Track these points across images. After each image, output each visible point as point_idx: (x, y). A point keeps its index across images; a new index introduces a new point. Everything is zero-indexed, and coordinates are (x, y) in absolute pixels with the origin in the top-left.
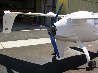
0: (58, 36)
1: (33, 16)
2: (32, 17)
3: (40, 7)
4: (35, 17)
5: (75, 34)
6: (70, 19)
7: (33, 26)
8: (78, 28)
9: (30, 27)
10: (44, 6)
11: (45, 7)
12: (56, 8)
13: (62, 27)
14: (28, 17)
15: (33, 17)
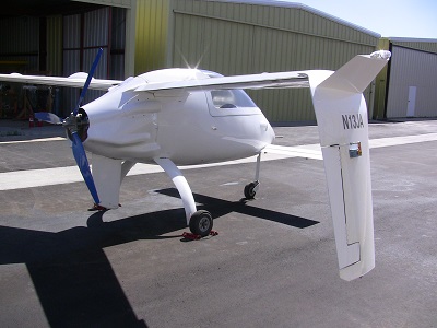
0: (93, 141)
1: (35, 85)
2: (28, 90)
3: (63, 50)
4: (43, 90)
5: (148, 136)
6: (131, 92)
7: (31, 125)
8: (155, 118)
9: (19, 131)
10: (77, 46)
11: (82, 49)
12: (123, 52)
13: (107, 115)
14: (11, 91)
15: (33, 90)
